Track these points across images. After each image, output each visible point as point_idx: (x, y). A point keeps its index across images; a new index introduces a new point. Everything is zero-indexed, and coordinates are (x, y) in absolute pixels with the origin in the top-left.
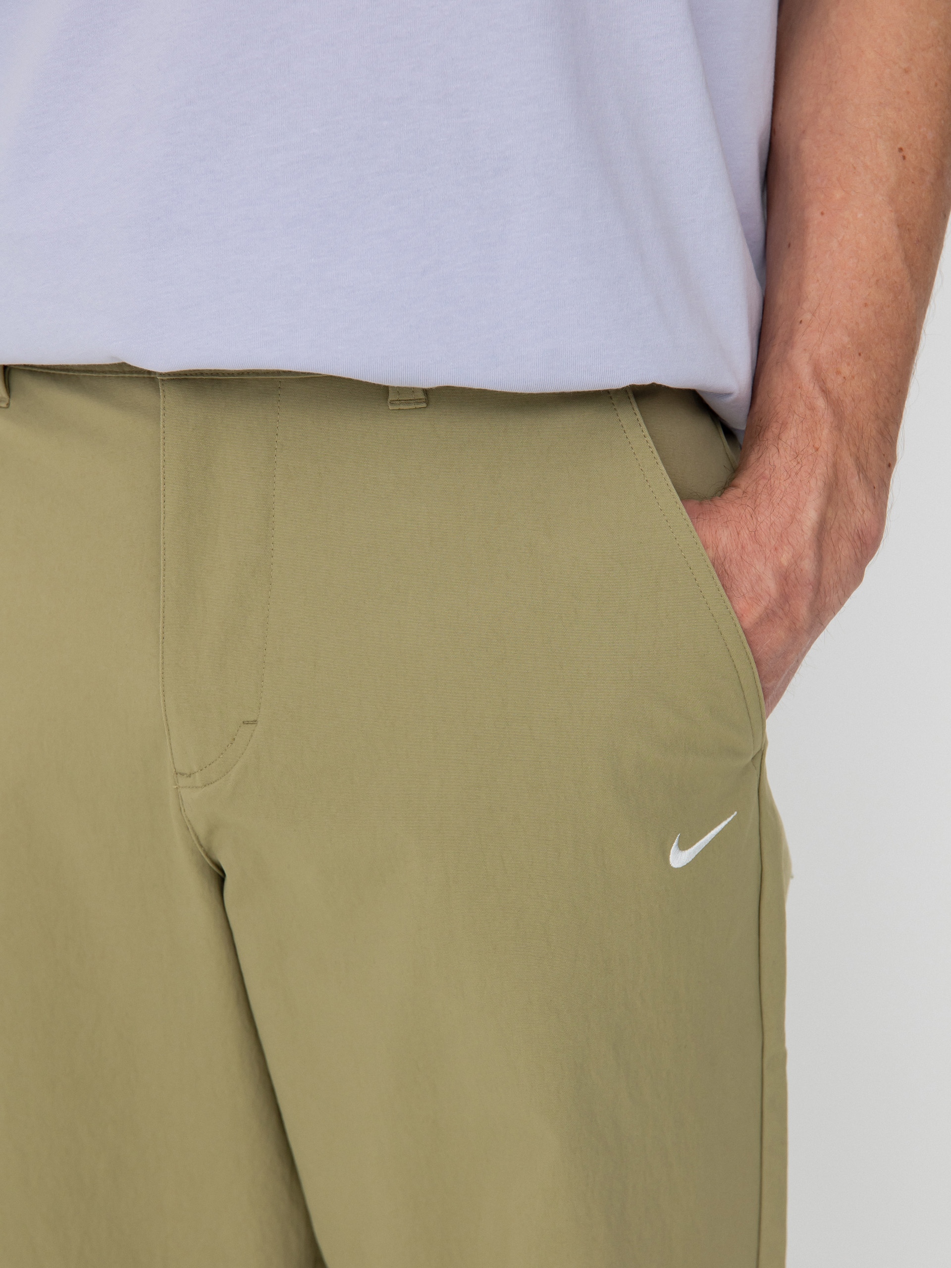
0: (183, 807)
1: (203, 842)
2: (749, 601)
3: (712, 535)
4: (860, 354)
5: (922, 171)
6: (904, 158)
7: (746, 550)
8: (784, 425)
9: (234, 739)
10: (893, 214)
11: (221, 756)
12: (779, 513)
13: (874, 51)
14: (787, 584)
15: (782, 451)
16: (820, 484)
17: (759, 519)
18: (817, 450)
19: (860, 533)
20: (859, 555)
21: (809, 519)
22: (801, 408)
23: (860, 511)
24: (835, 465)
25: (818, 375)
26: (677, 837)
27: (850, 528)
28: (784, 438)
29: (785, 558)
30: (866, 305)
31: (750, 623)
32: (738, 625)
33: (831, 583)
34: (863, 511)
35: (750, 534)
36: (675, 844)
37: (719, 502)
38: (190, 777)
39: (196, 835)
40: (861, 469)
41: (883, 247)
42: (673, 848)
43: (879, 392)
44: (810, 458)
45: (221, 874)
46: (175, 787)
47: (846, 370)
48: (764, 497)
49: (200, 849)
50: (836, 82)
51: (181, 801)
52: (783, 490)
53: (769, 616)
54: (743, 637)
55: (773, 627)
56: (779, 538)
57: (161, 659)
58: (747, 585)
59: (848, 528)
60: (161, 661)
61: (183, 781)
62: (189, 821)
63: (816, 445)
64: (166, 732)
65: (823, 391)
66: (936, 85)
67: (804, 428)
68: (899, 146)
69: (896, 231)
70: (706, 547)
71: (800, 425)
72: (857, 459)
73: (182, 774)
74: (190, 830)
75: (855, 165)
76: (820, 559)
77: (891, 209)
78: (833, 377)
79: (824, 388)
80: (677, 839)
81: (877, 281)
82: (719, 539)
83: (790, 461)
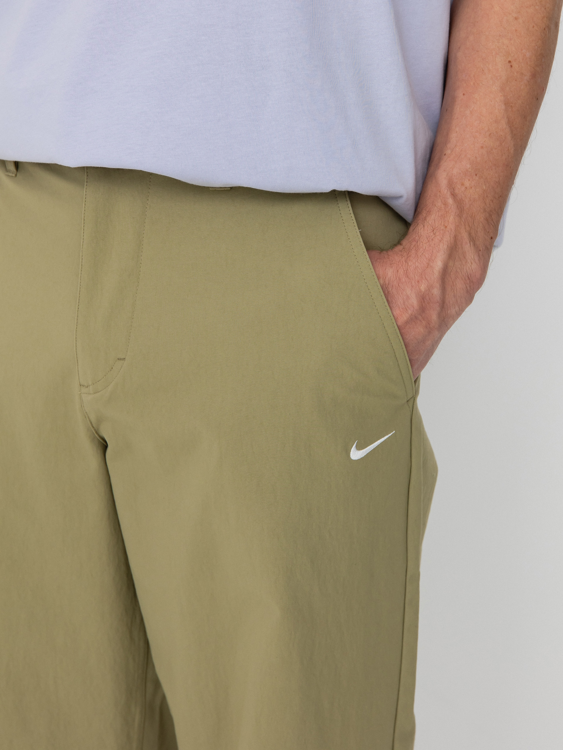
0: (83, 405)
1: (94, 425)
2: (402, 310)
3: (383, 271)
4: (476, 175)
5: (522, 74)
6: (511, 66)
7: (401, 281)
8: (429, 212)
9: (112, 368)
10: (502, 97)
11: (105, 377)
12: (421, 261)
13: (499, 6)
14: (424, 302)
15: (426, 227)
16: (445, 247)
17: (409, 264)
18: (446, 227)
19: (469, 276)
20: (469, 288)
21: (437, 266)
22: (439, 204)
23: (470, 263)
24: (455, 237)
25: (451, 185)
26: (356, 442)
27: (463, 273)
28: (428, 219)
29: (423, 287)
30: (482, 147)
31: (402, 322)
32: (395, 324)
33: (451, 303)
34: (472, 263)
35: (404, 272)
36: (354, 446)
37: (390, 253)
38: (87, 388)
39: (90, 421)
40: (472, 240)
41: (495, 115)
42: (353, 448)
43: (487, 196)
44: (441, 232)
45: (105, 444)
46: (80, 393)
47: (467, 183)
48: (413, 251)
49: (92, 429)
50: (477, 22)
51: (82, 401)
52: (424, 249)
53: (413, 319)
54: (398, 331)
55: (416, 326)
56: (420, 276)
57: (76, 320)
58: (401, 301)
59: (462, 273)
60: (76, 322)
61: (84, 390)
62: (86, 412)
63: (446, 225)
64: (76, 361)
65: (452, 194)
66: (533, 27)
67: (440, 215)
68: (510, 59)
69: (503, 107)
70: (379, 278)
71: (438, 213)
72: (470, 234)
73: (83, 386)
74: (87, 418)
75: (483, 69)
76: (443, 288)
77: (501, 94)
78: (459, 187)
79: (453, 193)
80: (355, 443)
81: (490, 134)
82: (386, 273)
83: (430, 233)
